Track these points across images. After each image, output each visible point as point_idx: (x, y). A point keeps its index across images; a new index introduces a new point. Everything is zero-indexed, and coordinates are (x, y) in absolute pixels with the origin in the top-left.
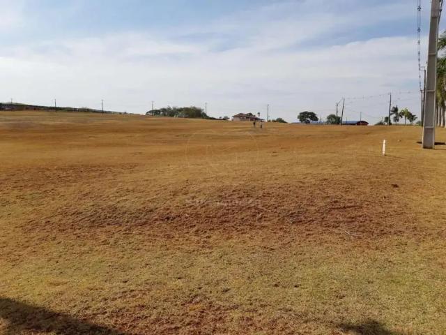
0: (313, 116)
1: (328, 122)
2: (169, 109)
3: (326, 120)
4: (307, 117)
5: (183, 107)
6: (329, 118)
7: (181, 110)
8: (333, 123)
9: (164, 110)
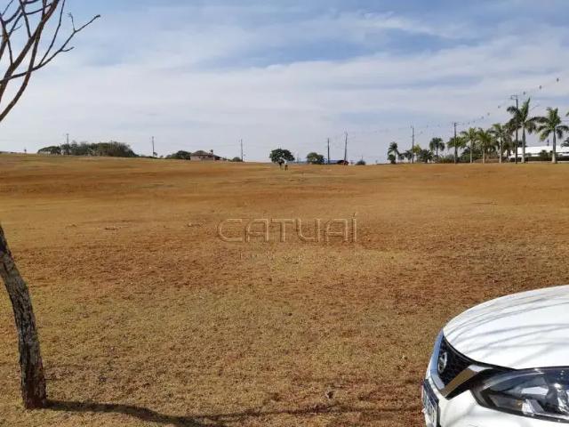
0: (288, 155)
1: (308, 162)
2: (75, 145)
3: (306, 160)
4: (281, 156)
5: (97, 142)
6: (308, 157)
7: (94, 147)
8: (315, 163)
9: (66, 147)
